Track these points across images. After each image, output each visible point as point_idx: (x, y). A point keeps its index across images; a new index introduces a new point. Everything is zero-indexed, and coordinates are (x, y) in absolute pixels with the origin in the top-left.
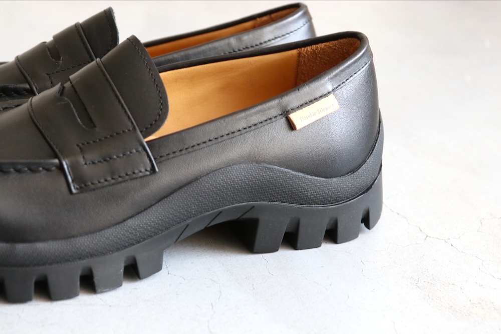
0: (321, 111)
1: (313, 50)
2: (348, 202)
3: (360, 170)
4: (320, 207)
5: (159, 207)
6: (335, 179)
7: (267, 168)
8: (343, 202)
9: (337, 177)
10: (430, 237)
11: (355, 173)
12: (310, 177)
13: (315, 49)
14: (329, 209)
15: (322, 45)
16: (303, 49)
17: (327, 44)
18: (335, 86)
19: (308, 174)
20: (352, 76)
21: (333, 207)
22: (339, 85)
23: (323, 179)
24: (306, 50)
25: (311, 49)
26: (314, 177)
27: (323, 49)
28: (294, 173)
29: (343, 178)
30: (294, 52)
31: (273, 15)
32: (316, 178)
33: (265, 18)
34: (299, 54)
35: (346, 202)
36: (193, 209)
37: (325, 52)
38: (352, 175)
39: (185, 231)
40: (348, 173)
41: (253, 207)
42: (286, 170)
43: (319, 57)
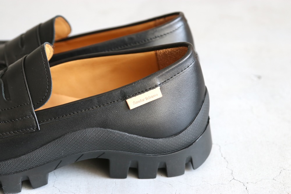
0: (149, 98)
1: (164, 52)
2: (173, 154)
3: (181, 134)
4: (152, 156)
5: (40, 150)
6: (161, 140)
7: (110, 131)
8: (169, 153)
9: (163, 138)
10: (235, 180)
11: (177, 136)
12: (141, 137)
13: (165, 52)
14: (159, 157)
15: (170, 50)
16: (158, 51)
17: (172, 49)
18: (162, 82)
19: (140, 136)
20: (175, 75)
21: (161, 156)
22: (165, 81)
23: (152, 139)
24: (159, 52)
25: (163, 51)
26: (144, 138)
27: (170, 52)
28: (130, 135)
29: (167, 139)
30: (153, 53)
31: (167, 18)
32: (147, 138)
33: (162, 20)
34: (156, 54)
35: (171, 153)
36: (62, 153)
37: (172, 54)
38: (174, 137)
39: (60, 164)
40: (172, 136)
41: (104, 153)
42: (124, 133)
43: (169, 56)
